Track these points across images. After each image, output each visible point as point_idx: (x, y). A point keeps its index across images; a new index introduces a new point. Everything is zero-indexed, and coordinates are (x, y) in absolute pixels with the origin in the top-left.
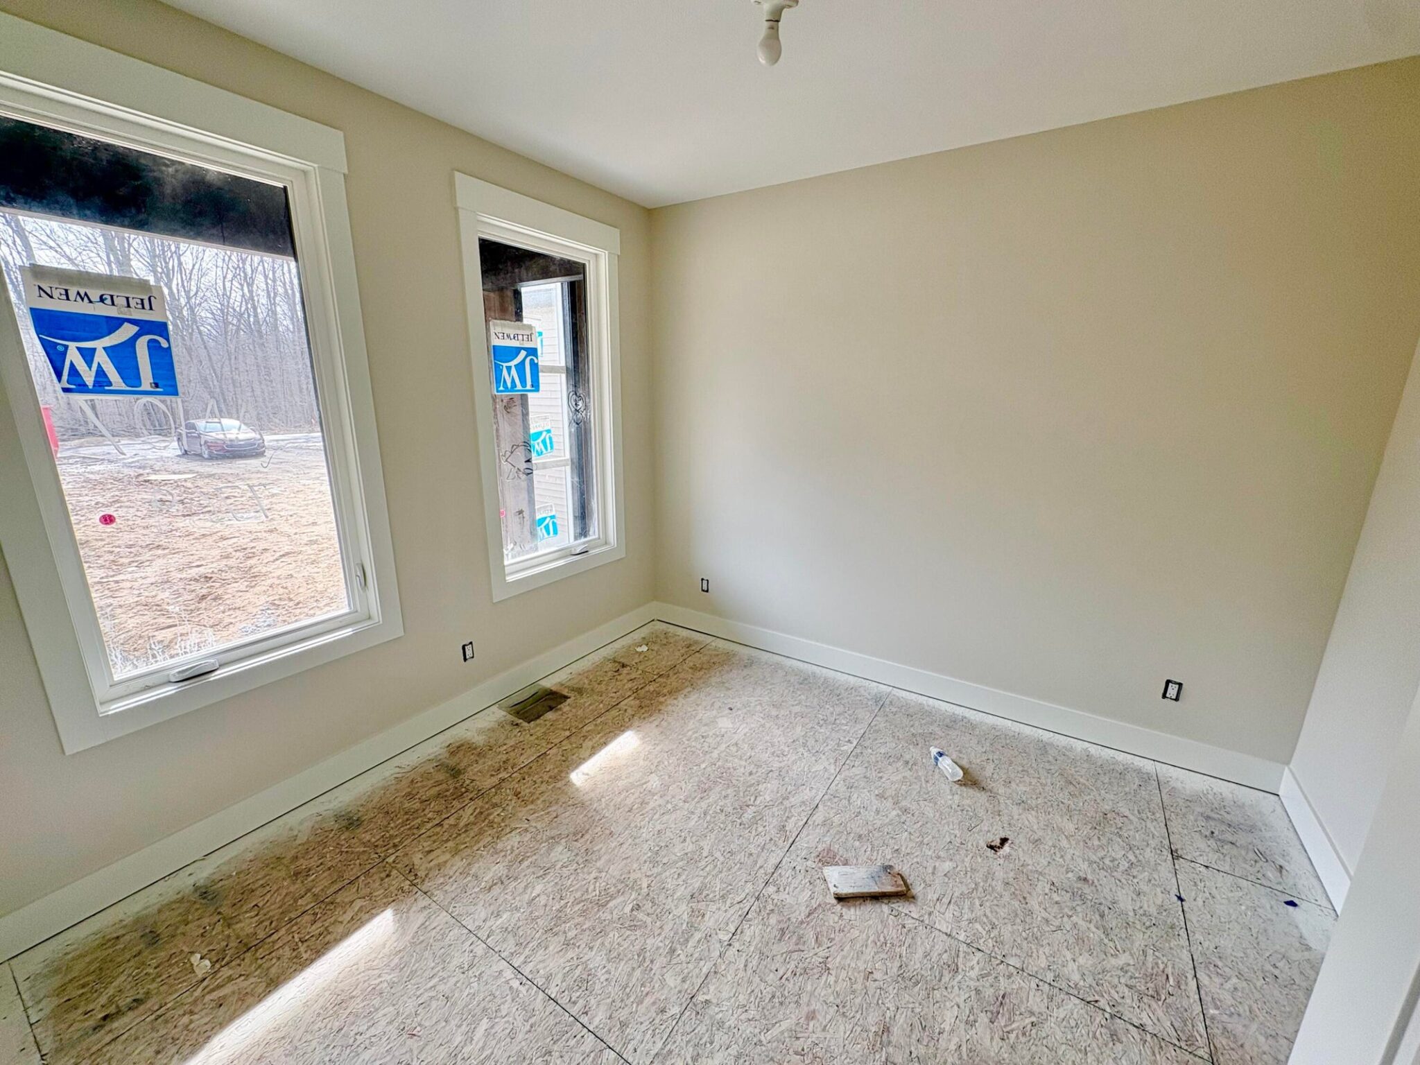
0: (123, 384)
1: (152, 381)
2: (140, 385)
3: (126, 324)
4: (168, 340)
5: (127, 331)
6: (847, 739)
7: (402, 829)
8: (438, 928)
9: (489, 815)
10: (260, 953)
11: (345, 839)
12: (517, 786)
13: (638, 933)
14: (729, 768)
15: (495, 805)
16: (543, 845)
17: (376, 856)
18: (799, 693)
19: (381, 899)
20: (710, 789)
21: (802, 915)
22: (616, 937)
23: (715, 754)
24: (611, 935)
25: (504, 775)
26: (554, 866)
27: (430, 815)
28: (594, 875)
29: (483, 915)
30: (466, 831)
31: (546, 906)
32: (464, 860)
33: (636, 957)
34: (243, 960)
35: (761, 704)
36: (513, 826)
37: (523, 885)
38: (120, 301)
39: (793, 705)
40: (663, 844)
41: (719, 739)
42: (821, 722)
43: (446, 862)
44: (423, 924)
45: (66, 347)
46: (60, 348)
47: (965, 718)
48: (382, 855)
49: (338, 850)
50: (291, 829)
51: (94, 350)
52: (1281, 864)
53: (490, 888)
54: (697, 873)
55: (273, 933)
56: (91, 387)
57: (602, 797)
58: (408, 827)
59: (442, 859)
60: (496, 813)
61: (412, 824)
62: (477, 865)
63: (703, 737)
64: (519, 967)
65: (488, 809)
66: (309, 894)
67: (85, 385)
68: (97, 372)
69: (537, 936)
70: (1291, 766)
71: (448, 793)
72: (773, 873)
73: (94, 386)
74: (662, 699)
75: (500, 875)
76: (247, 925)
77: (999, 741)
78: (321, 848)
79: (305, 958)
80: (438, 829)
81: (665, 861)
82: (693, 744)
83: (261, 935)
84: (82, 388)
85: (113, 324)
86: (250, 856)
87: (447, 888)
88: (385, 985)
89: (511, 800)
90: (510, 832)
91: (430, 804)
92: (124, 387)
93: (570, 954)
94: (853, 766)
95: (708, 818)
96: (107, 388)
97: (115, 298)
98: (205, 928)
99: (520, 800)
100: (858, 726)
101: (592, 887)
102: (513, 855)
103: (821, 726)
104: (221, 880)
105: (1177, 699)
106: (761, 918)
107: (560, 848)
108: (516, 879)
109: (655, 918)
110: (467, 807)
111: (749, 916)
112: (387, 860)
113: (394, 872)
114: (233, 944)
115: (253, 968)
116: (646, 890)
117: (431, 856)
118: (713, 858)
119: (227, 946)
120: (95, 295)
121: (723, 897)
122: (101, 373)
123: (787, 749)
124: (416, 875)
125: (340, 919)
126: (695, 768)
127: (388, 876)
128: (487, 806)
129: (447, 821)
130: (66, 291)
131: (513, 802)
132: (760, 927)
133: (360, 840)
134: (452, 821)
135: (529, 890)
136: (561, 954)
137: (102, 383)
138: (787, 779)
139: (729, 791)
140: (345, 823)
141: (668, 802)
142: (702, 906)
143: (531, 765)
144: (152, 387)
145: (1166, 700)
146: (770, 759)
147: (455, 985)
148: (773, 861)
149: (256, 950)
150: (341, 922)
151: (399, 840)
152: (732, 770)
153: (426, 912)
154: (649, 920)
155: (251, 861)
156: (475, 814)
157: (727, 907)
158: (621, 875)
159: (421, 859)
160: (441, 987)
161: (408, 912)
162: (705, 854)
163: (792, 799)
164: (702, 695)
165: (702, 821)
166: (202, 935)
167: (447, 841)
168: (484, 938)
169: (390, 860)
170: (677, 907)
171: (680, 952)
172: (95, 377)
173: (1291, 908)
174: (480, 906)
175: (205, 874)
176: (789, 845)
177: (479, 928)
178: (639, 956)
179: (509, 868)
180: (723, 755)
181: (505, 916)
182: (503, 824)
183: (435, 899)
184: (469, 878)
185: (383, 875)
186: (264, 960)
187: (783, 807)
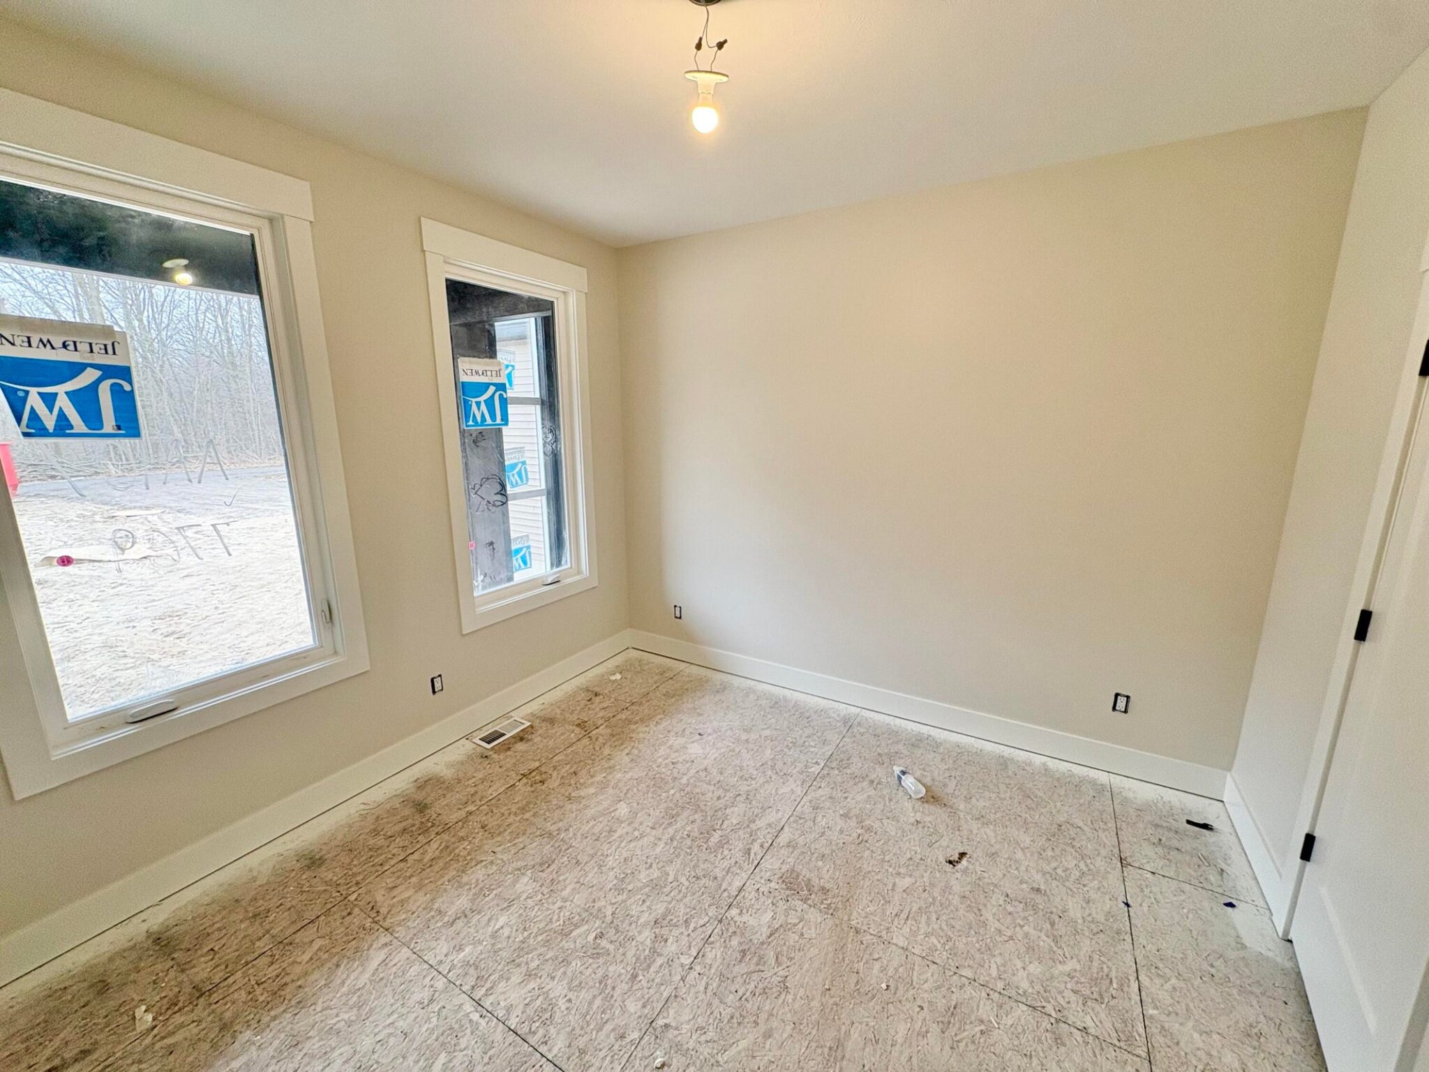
0: (85, 428)
1: (114, 424)
2: (101, 428)
3: (89, 369)
4: (131, 383)
5: (89, 376)
6: (814, 761)
7: (366, 866)
8: (399, 964)
9: (454, 849)
10: (215, 997)
11: (306, 879)
12: (484, 818)
13: (601, 961)
14: (698, 794)
15: (462, 839)
16: (509, 876)
17: (338, 894)
18: (769, 716)
19: (342, 938)
20: (678, 815)
21: (764, 936)
22: (578, 966)
23: (684, 781)
24: (574, 964)
25: (471, 808)
26: (519, 897)
27: (395, 851)
28: (559, 904)
29: (445, 950)
30: (431, 866)
31: (509, 937)
32: (428, 895)
33: (597, 985)
34: (197, 1005)
35: (731, 729)
36: (479, 858)
37: (486, 918)
38: (83, 347)
39: (763, 729)
40: (629, 872)
41: (689, 764)
42: (790, 745)
43: (409, 898)
44: (384, 961)
45: (27, 393)
46: (21, 394)
47: (930, 736)
48: (344, 893)
49: (299, 890)
50: (251, 870)
51: (56, 394)
52: (1223, 868)
53: (453, 922)
54: (661, 899)
55: (229, 977)
56: (51, 431)
57: (570, 826)
58: (372, 864)
59: (406, 895)
60: (461, 847)
61: (376, 861)
62: (440, 900)
63: (673, 763)
64: (480, 1000)
65: (454, 843)
66: (267, 936)
67: (46, 429)
68: (59, 415)
69: (499, 967)
70: (1233, 772)
71: (414, 829)
72: (737, 895)
73: (54, 430)
74: (634, 727)
75: (463, 908)
76: (202, 970)
77: (961, 758)
78: (281, 888)
79: (261, 1000)
80: (402, 865)
81: (630, 887)
82: (663, 770)
83: (217, 980)
84: (42, 432)
85: (76, 369)
86: (207, 900)
87: (409, 924)
88: (343, 1023)
89: (478, 833)
90: (476, 865)
91: (394, 840)
92: (86, 430)
93: (532, 985)
94: (820, 787)
95: (675, 843)
96: (68, 431)
97: (78, 344)
98: (157, 974)
99: (487, 833)
100: (826, 748)
101: (556, 917)
102: (479, 887)
103: (789, 749)
104: (177, 925)
105: (1126, 712)
106: (723, 940)
107: (525, 879)
108: (479, 913)
109: (618, 945)
110: (432, 842)
111: (711, 939)
112: (349, 898)
113: (356, 911)
114: (188, 989)
115: (206, 1013)
116: (610, 917)
117: (395, 892)
118: (678, 883)
119: (180, 992)
120: (57, 342)
121: (686, 921)
122: (62, 417)
123: (755, 772)
124: (378, 912)
125: (299, 960)
126: (664, 794)
127: (349, 914)
128: (453, 840)
129: (411, 857)
130: (29, 338)
131: (481, 834)
132: (722, 949)
133: (322, 879)
134: (416, 856)
135: (492, 923)
136: (522, 984)
137: (63, 428)
138: (754, 802)
139: (696, 816)
140: (308, 862)
141: (635, 829)
142: (665, 931)
143: (499, 797)
144: (114, 429)
145: (1116, 712)
146: (740, 783)
147: (414, 1020)
148: (738, 883)
149: (210, 996)
150: (300, 963)
151: (361, 877)
152: (700, 795)
153: (386, 950)
154: (611, 947)
155: (207, 905)
156: (441, 848)
157: (690, 931)
158: (586, 905)
159: (384, 895)
160: (401, 1023)
161: (368, 949)
162: (671, 879)
163: (758, 822)
164: (674, 721)
165: (668, 847)
166: (155, 982)
167: (411, 876)
168: (445, 973)
169: (352, 898)
170: (640, 932)
171: (641, 977)
172: (57, 421)
173: (1229, 909)
174: (441, 942)
175: (161, 920)
176: (753, 868)
177: (441, 962)
178: (600, 983)
179: (473, 901)
180: (692, 781)
181: (468, 949)
182: (469, 858)
183: (397, 935)
184: (432, 913)
185: (345, 913)
186: (218, 1005)
187: (749, 830)
